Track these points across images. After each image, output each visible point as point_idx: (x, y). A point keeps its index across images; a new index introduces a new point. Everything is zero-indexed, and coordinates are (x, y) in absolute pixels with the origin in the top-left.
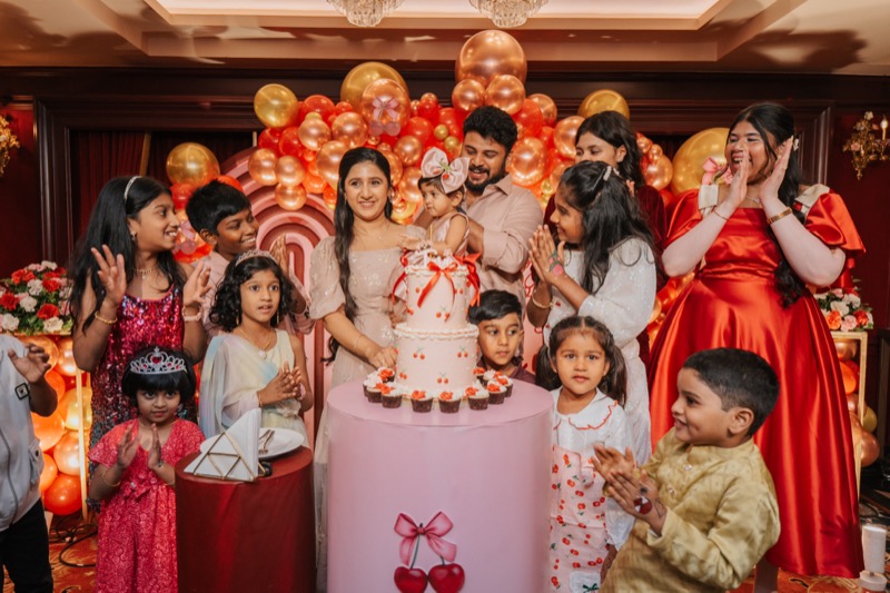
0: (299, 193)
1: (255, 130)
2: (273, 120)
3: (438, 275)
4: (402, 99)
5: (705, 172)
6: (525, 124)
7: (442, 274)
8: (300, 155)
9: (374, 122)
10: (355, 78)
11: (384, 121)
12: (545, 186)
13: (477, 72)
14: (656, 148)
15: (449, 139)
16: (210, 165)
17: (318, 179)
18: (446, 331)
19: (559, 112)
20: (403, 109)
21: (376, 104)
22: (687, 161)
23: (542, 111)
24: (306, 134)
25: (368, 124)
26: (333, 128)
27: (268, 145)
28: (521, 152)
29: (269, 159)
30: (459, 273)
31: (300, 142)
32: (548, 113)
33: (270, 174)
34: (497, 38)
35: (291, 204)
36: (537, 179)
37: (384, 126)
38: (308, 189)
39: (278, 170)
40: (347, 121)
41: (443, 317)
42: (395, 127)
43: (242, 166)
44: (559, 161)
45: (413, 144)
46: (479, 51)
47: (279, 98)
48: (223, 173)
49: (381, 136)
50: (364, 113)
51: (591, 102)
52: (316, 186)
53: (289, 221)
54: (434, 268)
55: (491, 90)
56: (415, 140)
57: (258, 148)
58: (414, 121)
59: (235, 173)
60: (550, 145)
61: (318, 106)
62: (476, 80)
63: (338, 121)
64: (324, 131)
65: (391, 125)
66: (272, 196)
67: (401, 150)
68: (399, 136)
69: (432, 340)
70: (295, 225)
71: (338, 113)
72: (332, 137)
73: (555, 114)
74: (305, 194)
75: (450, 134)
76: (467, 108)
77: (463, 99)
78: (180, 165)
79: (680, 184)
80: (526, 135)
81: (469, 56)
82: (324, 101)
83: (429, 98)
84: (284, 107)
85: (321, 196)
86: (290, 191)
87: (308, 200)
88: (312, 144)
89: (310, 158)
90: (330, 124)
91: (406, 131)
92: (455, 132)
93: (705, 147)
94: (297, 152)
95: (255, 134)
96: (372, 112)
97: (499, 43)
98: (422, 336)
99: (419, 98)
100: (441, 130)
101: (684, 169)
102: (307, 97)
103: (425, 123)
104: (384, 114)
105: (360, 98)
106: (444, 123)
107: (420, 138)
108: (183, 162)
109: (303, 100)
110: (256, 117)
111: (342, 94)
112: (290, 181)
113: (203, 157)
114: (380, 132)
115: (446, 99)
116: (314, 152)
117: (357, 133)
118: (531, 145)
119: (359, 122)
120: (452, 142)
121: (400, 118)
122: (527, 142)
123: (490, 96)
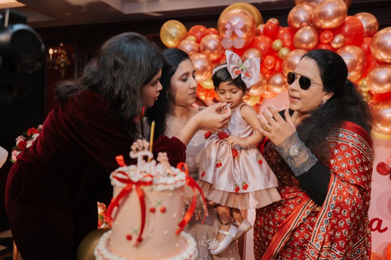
2: (170, 43)
6: (347, 36)
9: (226, 39)
12: (363, 85)
15: (283, 49)
20: (249, 29)
21: (228, 26)
23: (364, 25)
26: (201, 46)
32: (370, 27)
37: (233, 42)
41: (134, 241)
42: (241, 42)
44: (375, 65)
45: (255, 54)
47: (175, 28)
50: (221, 34)
55: (317, 11)
56: (257, 52)
58: (259, 38)
62: (309, 5)
63: (205, 40)
64: (195, 47)
65: (238, 41)
68: (245, 49)
72: (199, 51)
73: (376, 26)
75: (284, 46)
76: (298, 26)
77: (296, 19)
82: (202, 29)
91: (250, 45)
92: (288, 44)
96: (225, 33)
99: (265, 23)
100: (277, 44)
103: (268, 40)
104: (233, 34)
106: (281, 39)
107: (262, 51)
109: (189, 29)
114: (230, 46)
115: (284, 21)
117: (216, 48)
118: (351, 51)
119: (218, 41)
120: (284, 52)
121: (247, 35)
122: (347, 49)
123: (317, 15)
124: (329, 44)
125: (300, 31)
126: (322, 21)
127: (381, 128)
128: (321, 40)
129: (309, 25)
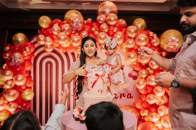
0: (51, 47)
1: (39, 29)
2: (44, 26)
3: (99, 78)
4: (82, 20)
5: (169, 42)
6: (118, 27)
7: (100, 77)
8: (52, 36)
9: (74, 27)
10: (68, 14)
11: (77, 26)
12: (124, 45)
13: (103, 13)
14: (155, 35)
15: (96, 31)
16: (25, 39)
17: (57, 43)
18: (101, 97)
19: (127, 24)
20: (82, 23)
21: (74, 21)
22: (164, 38)
23: (123, 24)
24: (54, 30)
25: (72, 27)
26: (62, 29)
27: (42, 33)
28: (117, 35)
29: (43, 37)
30: (105, 77)
31: (52, 32)
32: (124, 25)
33: (43, 42)
34: (109, 3)
35: (49, 50)
36: (122, 43)
37: (77, 28)
38: (54, 46)
39: (45, 40)
40: (66, 27)
41: (100, 92)
42: (80, 28)
43: (35, 40)
44: (128, 38)
45: (85, 33)
46: (104, 7)
47: (46, 19)
48: (29, 41)
49: (76, 31)
50: (71, 24)
51: (136, 22)
52: (56, 45)
53: (48, 55)
54: (97, 75)
55: (108, 18)
56: (86, 32)
57: (40, 34)
58: (85, 26)
59: (33, 41)
60: (125, 33)
61: (58, 22)
62: (103, 15)
63: (63, 26)
64: (59, 29)
65: (79, 27)
66: (43, 48)
67: (82, 35)
68: (81, 31)
69: (97, 100)
70: (50, 56)
71: (63, 24)
72: (62, 31)
73: (126, 25)
74: (53, 47)
75: (96, 30)
76: (101, 23)
77: (100, 20)
78: (17, 39)
79: (162, 45)
80: (118, 31)
81: (101, 8)
82: (59, 21)
83: (89, 20)
84: (47, 22)
85: (58, 48)
86: (49, 47)
87: (54, 49)
88: (55, 33)
89: (55, 37)
90: (61, 27)
91: (83, 29)
92: (97, 29)
93: (168, 35)
94: (51, 36)
95: (39, 30)
96: (73, 24)
97: (110, 5)
98: (93, 99)
99: (86, 20)
100: (93, 29)
101: (163, 41)
102: (54, 19)
103: (89, 27)
104: (77, 25)
105: (70, 20)
106: (94, 27)
107: (87, 31)
108: (17, 38)
109: (53, 20)
110: (39, 25)
111: (64, 19)
112: (49, 44)
113: (23, 37)
114: (76, 29)
115: (95, 20)
116: (56, 35)
117: (69, 30)
118: (120, 33)
119: (69, 27)
120: (96, 32)
121: (82, 25)
122: (118, 32)
123: (108, 20)
124: (113, 30)
125: (102, 25)
126: (110, 22)
127: (130, 60)
128: (110, 29)
129: (105, 23)
